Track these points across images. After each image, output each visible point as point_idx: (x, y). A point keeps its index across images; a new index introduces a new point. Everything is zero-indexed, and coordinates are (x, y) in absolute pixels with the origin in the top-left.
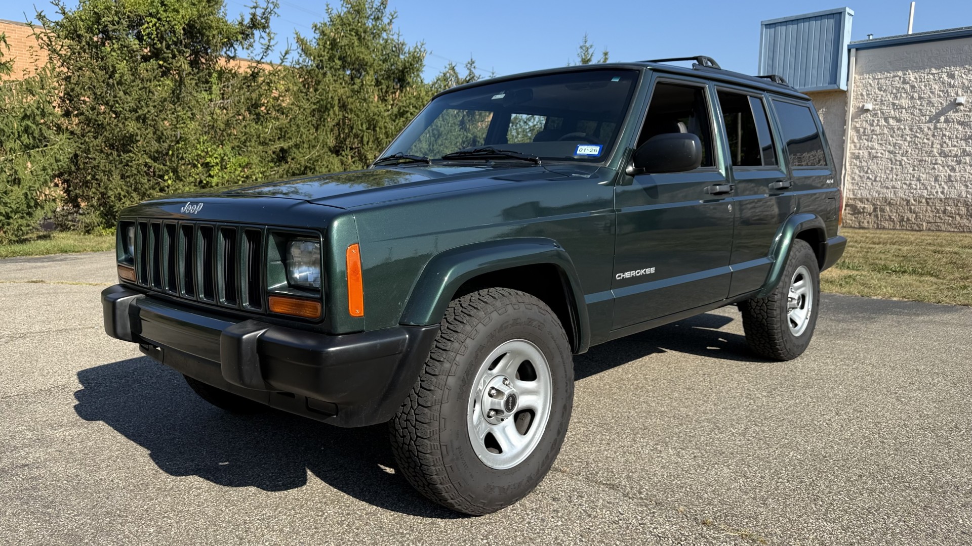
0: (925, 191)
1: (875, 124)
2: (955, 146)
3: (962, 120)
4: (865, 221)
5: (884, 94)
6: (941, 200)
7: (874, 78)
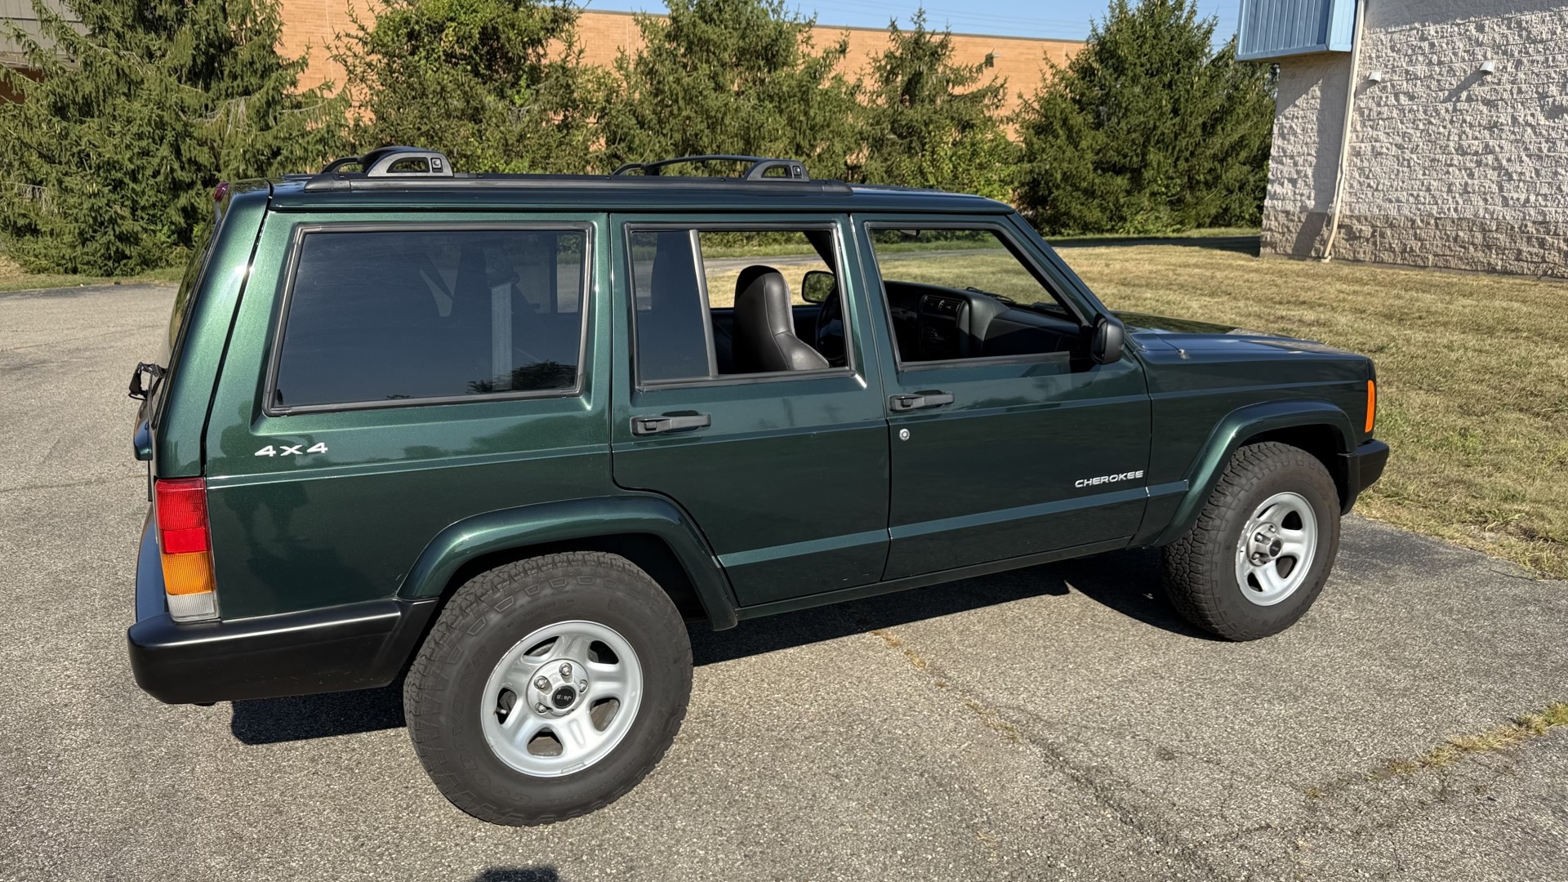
0: (1435, 207)
1: (1382, 103)
2: (1476, 138)
3: (1488, 97)
4: (1361, 251)
5: (1397, 56)
6: (1453, 222)
7: (1387, 32)
